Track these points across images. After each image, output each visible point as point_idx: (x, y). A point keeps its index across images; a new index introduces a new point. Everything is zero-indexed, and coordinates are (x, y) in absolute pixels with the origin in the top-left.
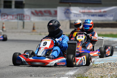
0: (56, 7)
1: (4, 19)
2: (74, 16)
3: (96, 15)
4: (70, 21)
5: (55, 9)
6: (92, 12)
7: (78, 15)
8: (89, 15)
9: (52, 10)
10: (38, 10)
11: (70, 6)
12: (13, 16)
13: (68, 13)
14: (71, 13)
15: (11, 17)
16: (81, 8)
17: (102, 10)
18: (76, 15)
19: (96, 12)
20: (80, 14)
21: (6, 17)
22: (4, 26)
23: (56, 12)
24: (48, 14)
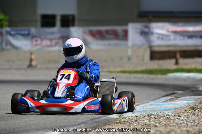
0: (126, 24)
1: (36, 45)
2: (158, 38)
3: (196, 36)
4: (151, 47)
5: (124, 28)
6: (189, 32)
7: (164, 37)
8: (184, 36)
9: (119, 29)
10: (95, 28)
11: (150, 21)
12: (51, 40)
13: (147, 34)
14: (152, 33)
15: (48, 43)
18: (162, 37)
19: (196, 32)
20: (169, 36)
21: (39, 42)
22: (33, 57)
23: (126, 33)
24: (112, 36)
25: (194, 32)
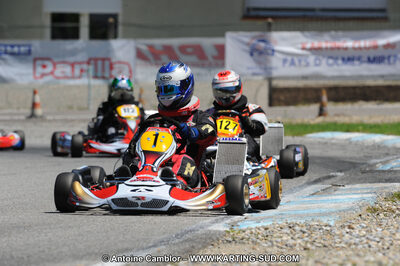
0: (223, 35)
1: (43, 75)
2: (285, 61)
3: (359, 59)
4: (270, 80)
5: (218, 41)
6: (346, 49)
7: (296, 60)
8: (336, 59)
9: (207, 43)
10: (158, 42)
11: (269, 28)
12: (73, 65)
13: (261, 53)
15: (67, 70)
16: (307, 33)
17: (381, 42)
18: (291, 59)
19: (360, 48)
20: (307, 56)
21: (50, 68)
22: (38, 99)
23: (221, 51)
24: (193, 59)
25: (354, 49)
